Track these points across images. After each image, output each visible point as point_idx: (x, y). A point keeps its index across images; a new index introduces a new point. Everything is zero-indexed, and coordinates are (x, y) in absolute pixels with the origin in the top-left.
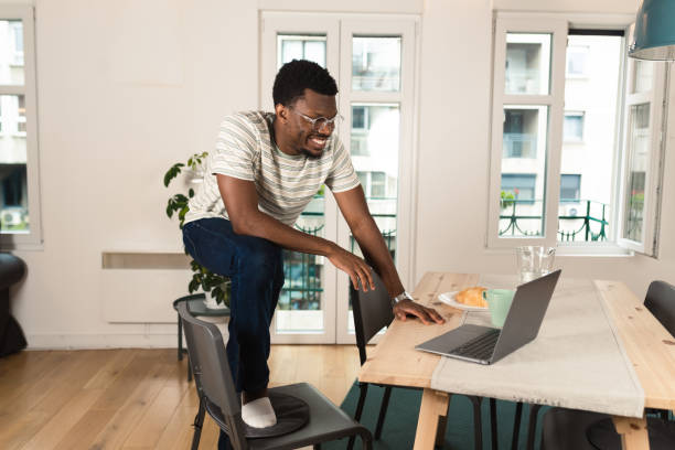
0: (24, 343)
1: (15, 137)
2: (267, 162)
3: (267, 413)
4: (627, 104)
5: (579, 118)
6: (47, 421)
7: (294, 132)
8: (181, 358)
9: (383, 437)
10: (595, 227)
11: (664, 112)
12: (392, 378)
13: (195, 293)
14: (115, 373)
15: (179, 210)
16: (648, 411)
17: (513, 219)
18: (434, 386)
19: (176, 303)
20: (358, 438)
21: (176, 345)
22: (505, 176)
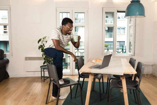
0: (9, 76)
1: (3, 35)
2: (61, 36)
3: (63, 81)
4: (129, 26)
5: (124, 29)
6: (17, 89)
7: (66, 30)
8: (41, 78)
9: (83, 89)
10: (124, 51)
11: (135, 27)
12: (84, 71)
13: (45, 65)
14: (29, 81)
15: (41, 48)
16: (124, 74)
17: (108, 50)
18: (91, 72)
19: (41, 67)
20: (79, 85)
21: (41, 76)
22: (105, 42)
